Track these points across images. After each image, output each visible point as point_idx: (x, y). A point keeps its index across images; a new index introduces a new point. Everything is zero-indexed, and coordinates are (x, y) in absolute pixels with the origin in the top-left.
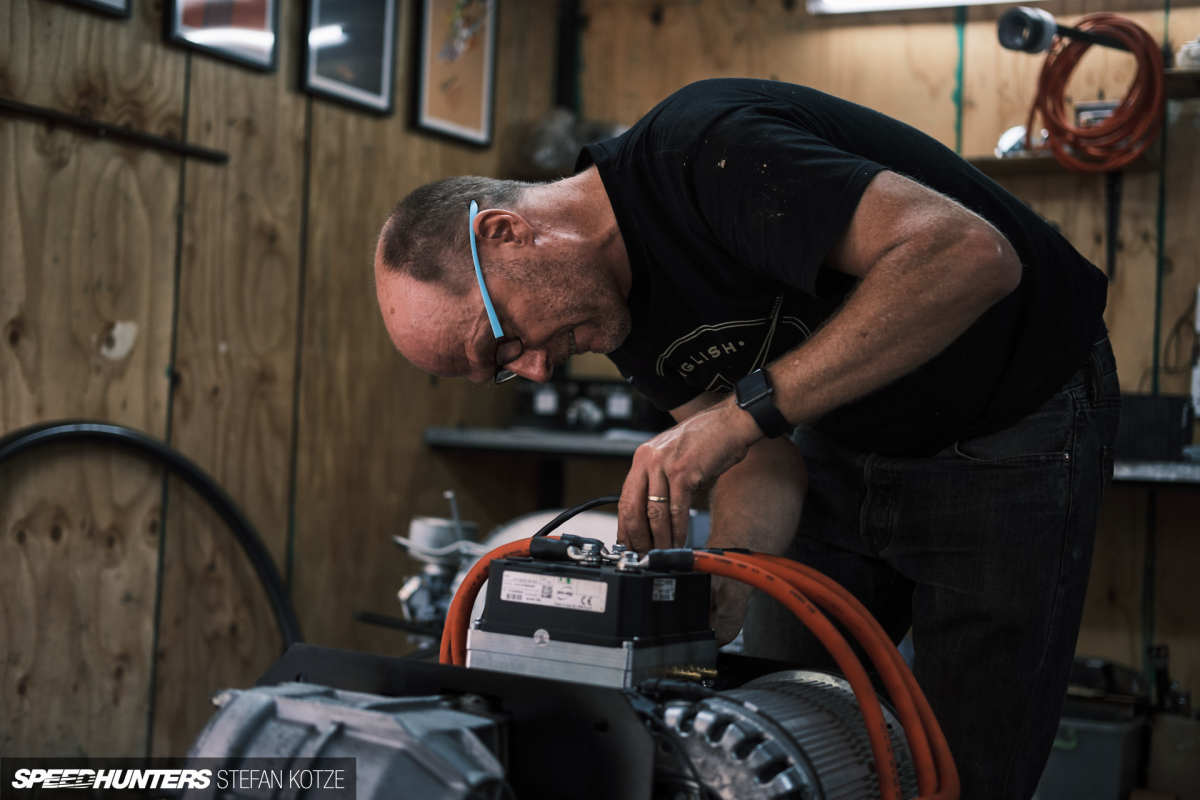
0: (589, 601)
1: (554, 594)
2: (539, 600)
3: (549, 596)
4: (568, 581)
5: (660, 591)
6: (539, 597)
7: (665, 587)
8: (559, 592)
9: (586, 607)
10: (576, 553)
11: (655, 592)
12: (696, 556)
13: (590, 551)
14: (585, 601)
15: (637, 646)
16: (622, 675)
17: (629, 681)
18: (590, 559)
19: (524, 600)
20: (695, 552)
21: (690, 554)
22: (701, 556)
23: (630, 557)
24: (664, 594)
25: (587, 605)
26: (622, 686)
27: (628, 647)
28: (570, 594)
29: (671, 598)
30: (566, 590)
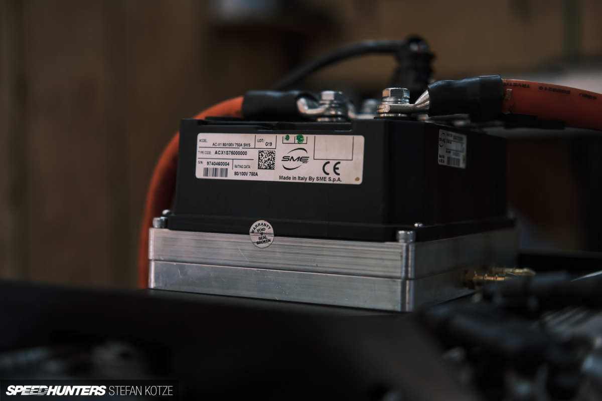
0: (335, 168)
1: (279, 162)
2: (253, 174)
3: (271, 167)
4: (300, 140)
5: (448, 151)
6: (255, 168)
7: (454, 146)
8: (286, 159)
9: (331, 178)
10: (310, 107)
11: (441, 151)
12: (509, 85)
13: (332, 102)
14: (329, 168)
15: (420, 237)
16: (399, 288)
17: (409, 297)
18: (333, 112)
19: (231, 176)
20: (504, 80)
21: (498, 83)
22: (516, 85)
23: (396, 95)
24: (452, 156)
25: (333, 175)
26: (398, 308)
27: (406, 239)
28: (303, 160)
29: (462, 165)
30: (296, 155)
